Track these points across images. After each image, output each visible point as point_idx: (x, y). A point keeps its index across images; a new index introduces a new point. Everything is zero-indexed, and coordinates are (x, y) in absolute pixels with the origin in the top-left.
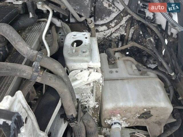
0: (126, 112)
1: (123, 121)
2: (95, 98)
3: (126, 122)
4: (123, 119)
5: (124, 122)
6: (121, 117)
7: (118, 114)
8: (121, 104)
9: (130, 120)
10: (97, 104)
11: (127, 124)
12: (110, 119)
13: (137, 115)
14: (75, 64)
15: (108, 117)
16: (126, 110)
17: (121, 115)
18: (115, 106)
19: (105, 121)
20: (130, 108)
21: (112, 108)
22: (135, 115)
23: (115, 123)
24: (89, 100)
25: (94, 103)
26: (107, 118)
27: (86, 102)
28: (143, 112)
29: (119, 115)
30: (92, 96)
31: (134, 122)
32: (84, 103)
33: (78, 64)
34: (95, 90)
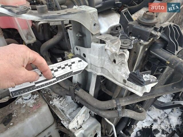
0: (27, 112)
1: (23, 103)
2: (57, 107)
3: (20, 104)
4: (25, 105)
5: (21, 103)
6: (28, 106)
7: (33, 107)
8: (36, 116)
9: (18, 107)
10: (52, 104)
11: (18, 103)
12: (36, 99)
13: (15, 115)
14: (91, 123)
15: (38, 100)
16: (28, 114)
17: (30, 107)
18: (40, 111)
19: (38, 95)
20: (27, 118)
21: (41, 109)
22: (17, 114)
23: (30, 98)
24: (60, 104)
25: (55, 104)
26: (39, 98)
27: (60, 101)
28: (12, 121)
29: (31, 106)
30: (60, 107)
31: (13, 107)
32: (62, 99)
33: (90, 125)
34: (62, 113)
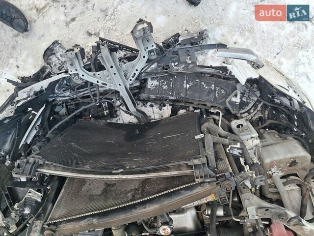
2: (257, 158)
3: (281, 171)
4: (279, 169)
6: (277, 168)
8: (275, 158)
9: (283, 169)
10: (259, 162)
11: (283, 173)
12: (270, 170)
13: (288, 164)
14: (243, 137)
16: (280, 162)
17: (277, 166)
18: (272, 160)
19: (267, 173)
20: (281, 160)
21: (270, 162)
23: (274, 173)
25: (257, 161)
26: (268, 170)
28: (291, 161)
29: (275, 166)
31: (287, 171)
33: (245, 136)
34: (256, 152)
